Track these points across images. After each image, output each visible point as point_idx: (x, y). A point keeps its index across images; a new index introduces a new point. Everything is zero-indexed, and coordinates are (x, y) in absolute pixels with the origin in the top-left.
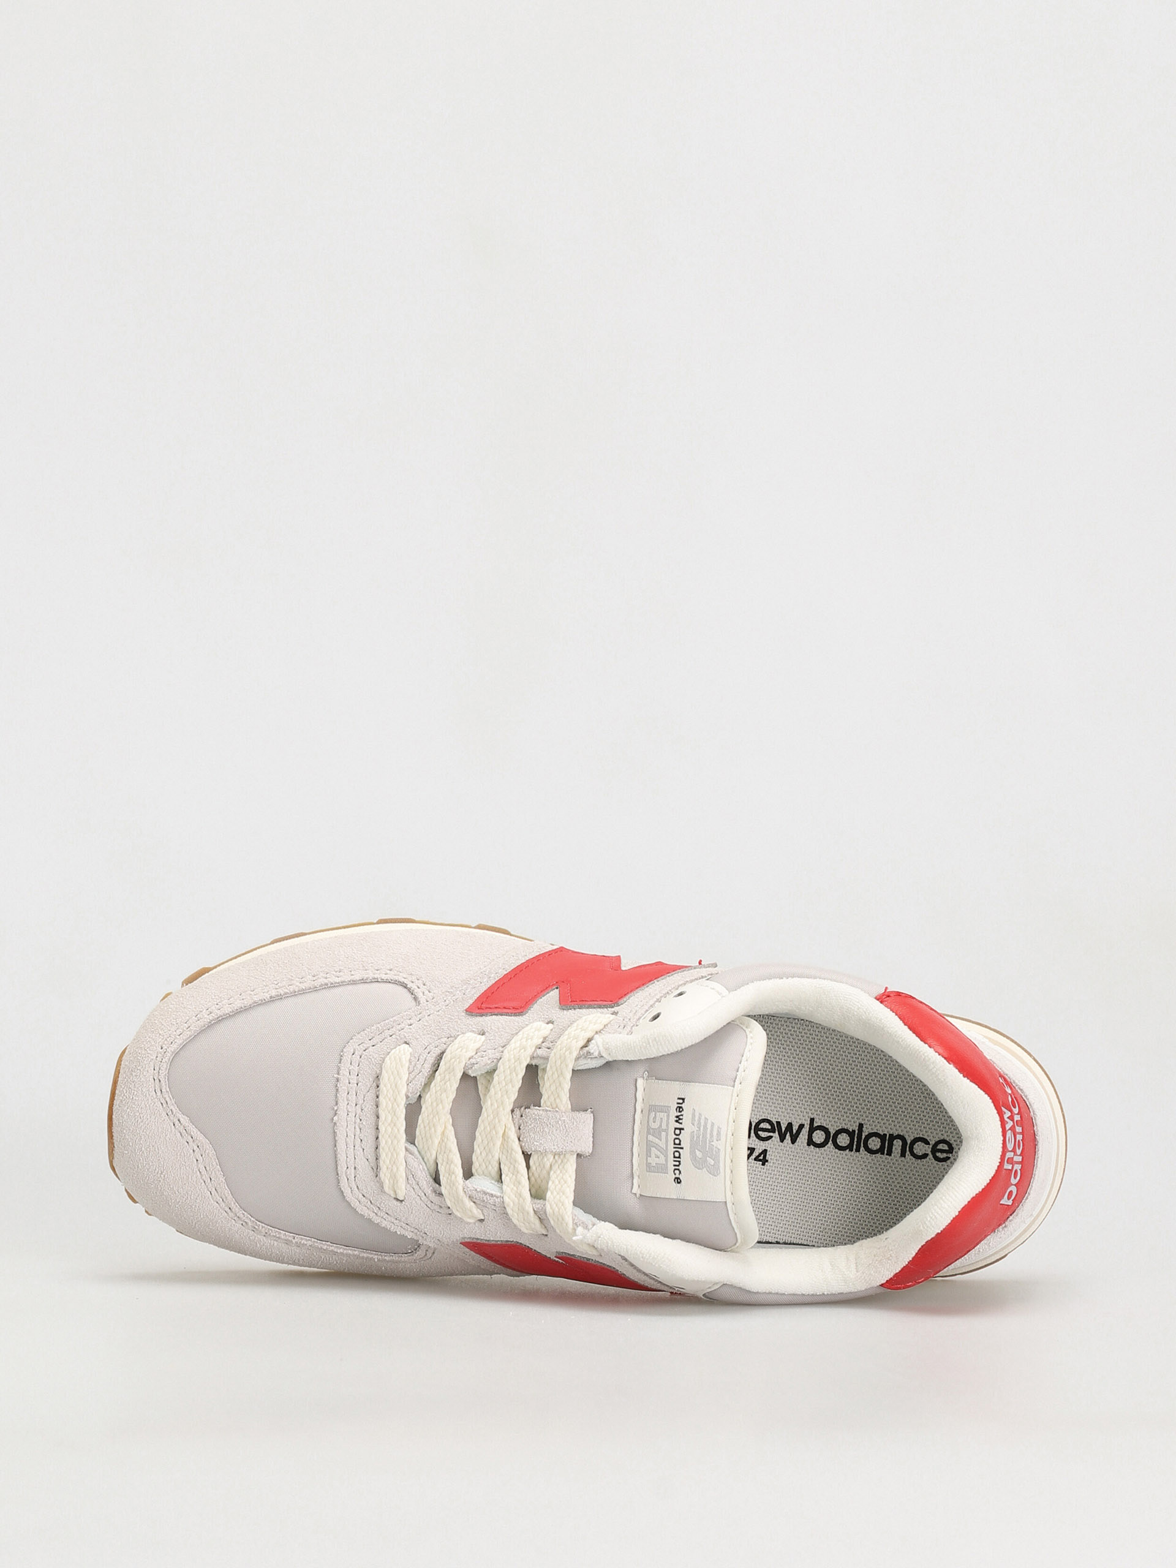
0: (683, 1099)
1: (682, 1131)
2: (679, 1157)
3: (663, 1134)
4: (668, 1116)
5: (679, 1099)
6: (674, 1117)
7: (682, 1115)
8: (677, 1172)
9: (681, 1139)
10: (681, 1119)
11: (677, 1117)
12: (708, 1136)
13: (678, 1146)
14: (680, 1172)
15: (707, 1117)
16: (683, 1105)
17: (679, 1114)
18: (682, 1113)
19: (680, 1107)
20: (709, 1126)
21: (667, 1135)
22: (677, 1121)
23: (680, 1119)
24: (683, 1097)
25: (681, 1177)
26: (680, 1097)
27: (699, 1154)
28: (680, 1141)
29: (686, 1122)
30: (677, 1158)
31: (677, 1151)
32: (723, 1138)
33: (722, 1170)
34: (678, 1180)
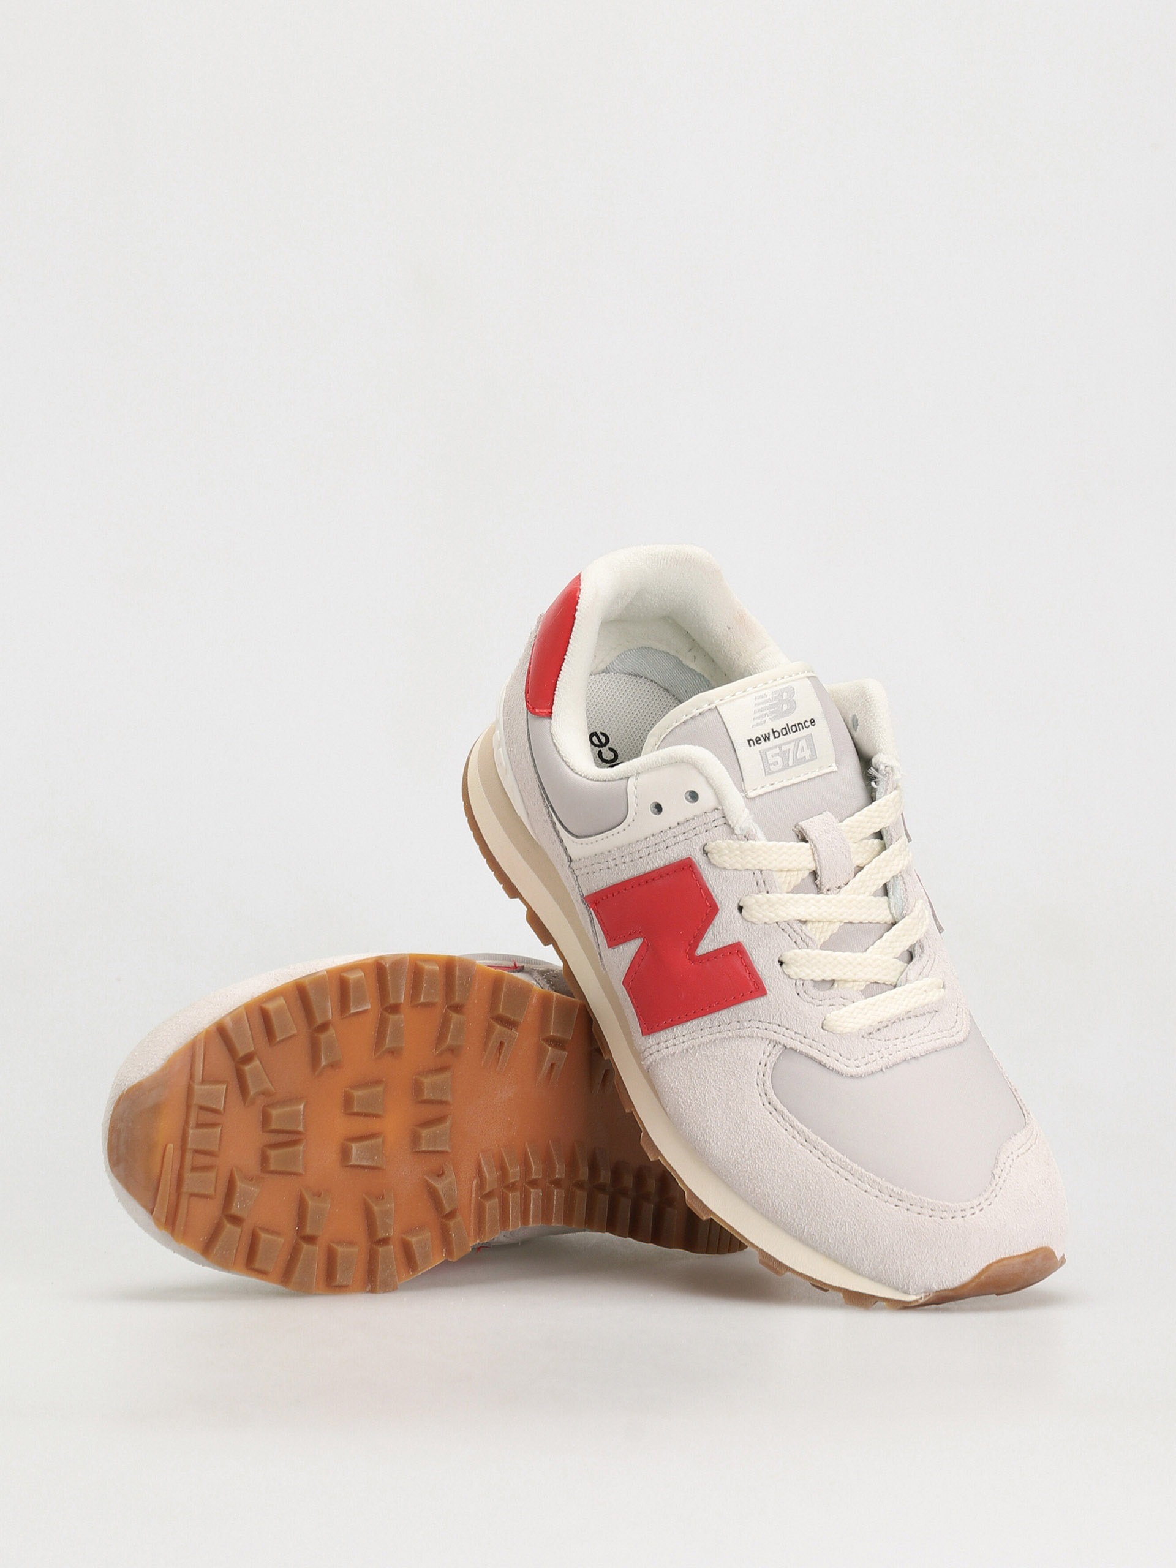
0: (749, 741)
1: (774, 730)
2: (795, 725)
3: (784, 748)
4: (770, 749)
5: (750, 746)
6: (766, 744)
7: (762, 736)
8: (807, 724)
9: (781, 729)
10: (765, 735)
11: (765, 740)
12: (767, 704)
13: (787, 730)
14: (806, 721)
15: (753, 713)
16: (754, 739)
17: (762, 739)
18: (761, 737)
19: (757, 741)
20: (760, 707)
21: (784, 744)
22: (769, 739)
23: (766, 737)
24: (747, 742)
25: (809, 720)
26: (748, 745)
27: (785, 707)
28: (783, 729)
29: (765, 730)
30: (797, 727)
31: (792, 729)
32: (763, 693)
33: (787, 685)
34: (813, 722)
